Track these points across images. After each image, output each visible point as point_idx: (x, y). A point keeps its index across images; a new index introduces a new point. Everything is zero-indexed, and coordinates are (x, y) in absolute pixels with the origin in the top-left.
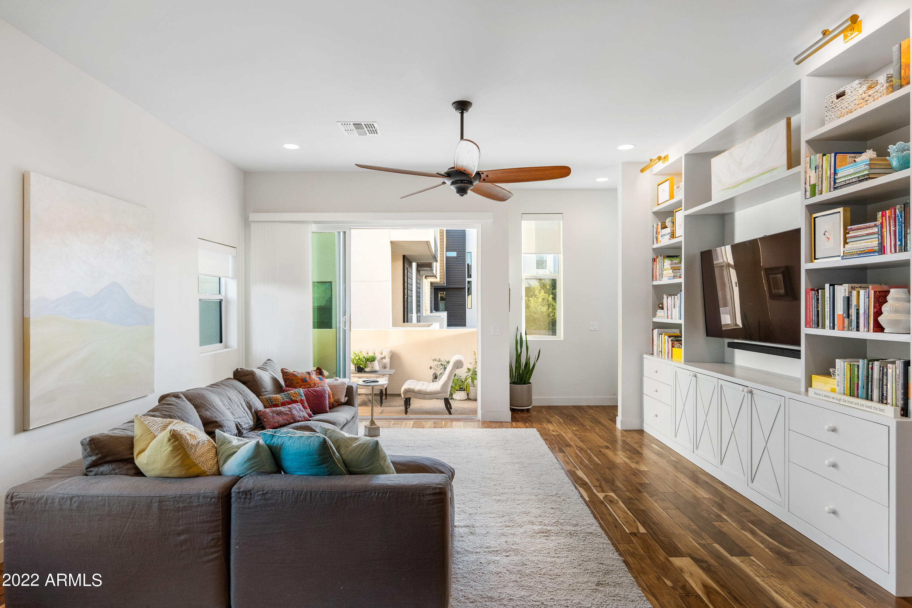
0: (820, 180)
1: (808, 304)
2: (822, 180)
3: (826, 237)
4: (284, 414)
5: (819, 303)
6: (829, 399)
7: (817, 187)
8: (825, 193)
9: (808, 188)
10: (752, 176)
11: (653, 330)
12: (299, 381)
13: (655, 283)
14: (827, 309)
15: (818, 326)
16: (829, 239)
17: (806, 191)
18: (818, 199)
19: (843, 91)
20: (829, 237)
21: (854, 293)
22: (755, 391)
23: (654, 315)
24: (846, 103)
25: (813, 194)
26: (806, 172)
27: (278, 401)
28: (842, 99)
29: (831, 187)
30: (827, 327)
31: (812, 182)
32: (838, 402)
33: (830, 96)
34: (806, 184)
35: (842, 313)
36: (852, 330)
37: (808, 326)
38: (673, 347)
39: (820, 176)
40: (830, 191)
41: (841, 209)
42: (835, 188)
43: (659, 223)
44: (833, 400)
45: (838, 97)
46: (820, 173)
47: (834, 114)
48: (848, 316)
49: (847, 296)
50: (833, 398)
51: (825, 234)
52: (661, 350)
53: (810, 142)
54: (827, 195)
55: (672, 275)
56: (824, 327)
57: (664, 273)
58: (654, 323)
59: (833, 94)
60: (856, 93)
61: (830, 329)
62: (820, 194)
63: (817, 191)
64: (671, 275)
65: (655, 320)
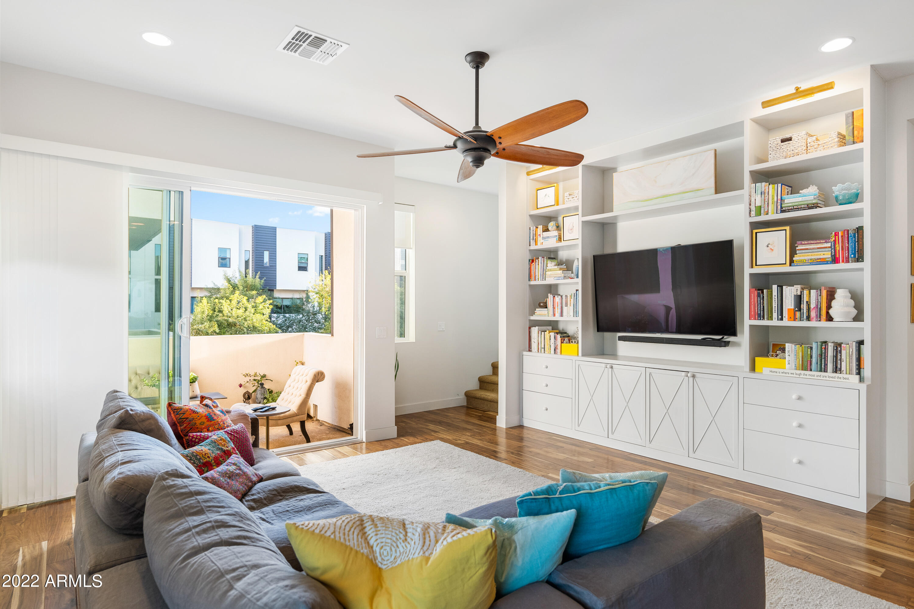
0: (766, 203)
1: (752, 301)
2: (768, 204)
3: (769, 248)
4: (236, 475)
5: (764, 300)
6: (787, 375)
7: (762, 209)
8: (772, 214)
9: (753, 208)
10: (671, 193)
11: (530, 328)
12: (204, 420)
13: (532, 283)
14: (775, 304)
15: (764, 318)
16: (773, 250)
17: (750, 211)
18: (763, 218)
19: (790, 137)
20: (772, 249)
21: (806, 292)
22: (697, 375)
23: (533, 313)
24: (792, 147)
25: (759, 213)
26: (750, 196)
27: (208, 457)
28: (789, 144)
29: (778, 210)
30: (775, 319)
31: (758, 204)
32: (798, 376)
33: (774, 139)
34: (750, 205)
35: (793, 308)
36: (803, 321)
37: (752, 318)
38: (562, 343)
39: (767, 200)
40: (777, 213)
41: (788, 228)
42: (782, 211)
43: (539, 226)
44: (792, 375)
45: (783, 141)
46: (767, 198)
47: (779, 154)
48: (800, 310)
49: (799, 294)
50: (791, 374)
51: (768, 246)
52: (543, 347)
53: (752, 173)
54: (773, 216)
55: (563, 275)
56: (770, 318)
57: (548, 273)
58: (530, 320)
59: (778, 138)
60: (803, 141)
61: (778, 320)
62: (767, 215)
63: (762, 211)
64: (560, 275)
65: (532, 318)
